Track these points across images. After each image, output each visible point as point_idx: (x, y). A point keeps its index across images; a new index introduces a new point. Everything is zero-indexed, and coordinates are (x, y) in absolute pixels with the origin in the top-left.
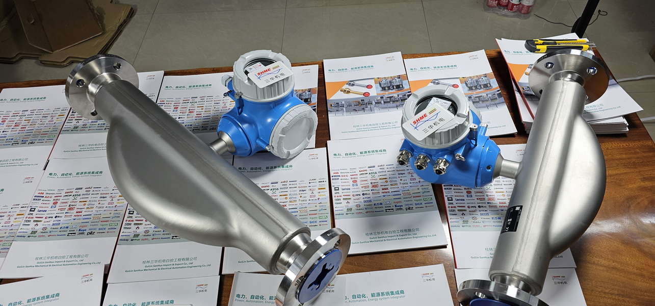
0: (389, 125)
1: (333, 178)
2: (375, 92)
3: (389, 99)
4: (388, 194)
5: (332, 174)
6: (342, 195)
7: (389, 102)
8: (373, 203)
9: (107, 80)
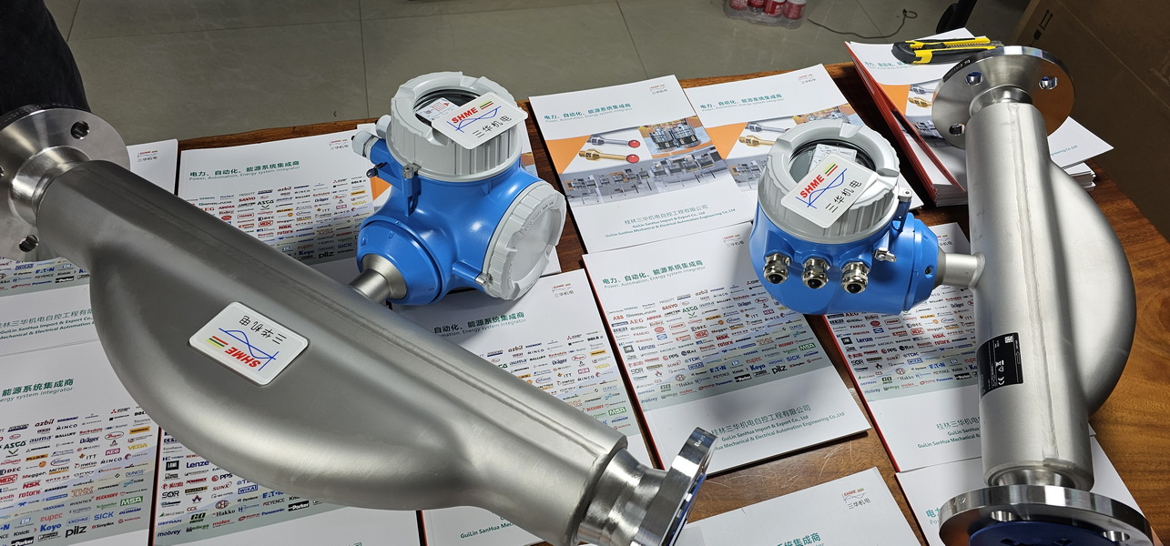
0: (693, 213)
1: (615, 328)
2: (646, 152)
3: (677, 164)
4: (730, 346)
5: (610, 321)
6: (643, 359)
7: (679, 170)
8: (707, 368)
9: (56, 164)
